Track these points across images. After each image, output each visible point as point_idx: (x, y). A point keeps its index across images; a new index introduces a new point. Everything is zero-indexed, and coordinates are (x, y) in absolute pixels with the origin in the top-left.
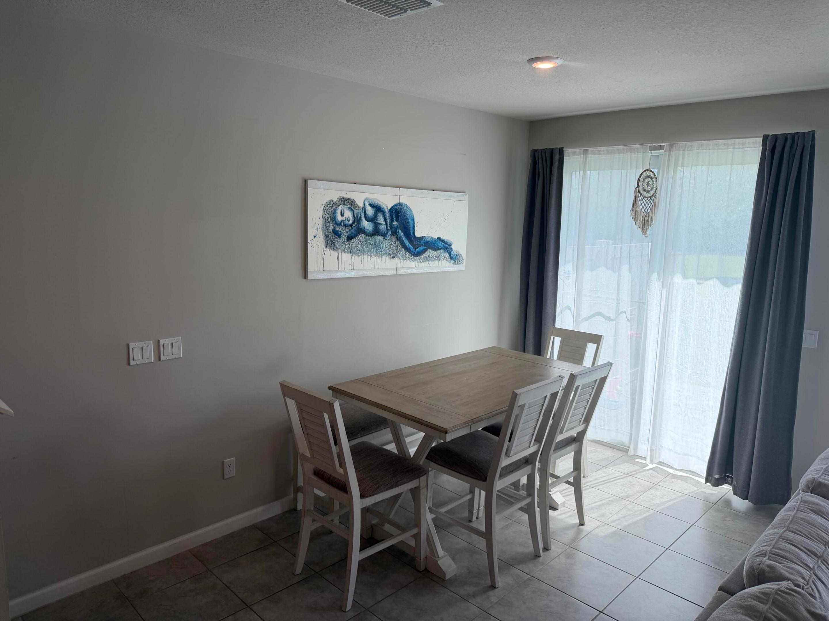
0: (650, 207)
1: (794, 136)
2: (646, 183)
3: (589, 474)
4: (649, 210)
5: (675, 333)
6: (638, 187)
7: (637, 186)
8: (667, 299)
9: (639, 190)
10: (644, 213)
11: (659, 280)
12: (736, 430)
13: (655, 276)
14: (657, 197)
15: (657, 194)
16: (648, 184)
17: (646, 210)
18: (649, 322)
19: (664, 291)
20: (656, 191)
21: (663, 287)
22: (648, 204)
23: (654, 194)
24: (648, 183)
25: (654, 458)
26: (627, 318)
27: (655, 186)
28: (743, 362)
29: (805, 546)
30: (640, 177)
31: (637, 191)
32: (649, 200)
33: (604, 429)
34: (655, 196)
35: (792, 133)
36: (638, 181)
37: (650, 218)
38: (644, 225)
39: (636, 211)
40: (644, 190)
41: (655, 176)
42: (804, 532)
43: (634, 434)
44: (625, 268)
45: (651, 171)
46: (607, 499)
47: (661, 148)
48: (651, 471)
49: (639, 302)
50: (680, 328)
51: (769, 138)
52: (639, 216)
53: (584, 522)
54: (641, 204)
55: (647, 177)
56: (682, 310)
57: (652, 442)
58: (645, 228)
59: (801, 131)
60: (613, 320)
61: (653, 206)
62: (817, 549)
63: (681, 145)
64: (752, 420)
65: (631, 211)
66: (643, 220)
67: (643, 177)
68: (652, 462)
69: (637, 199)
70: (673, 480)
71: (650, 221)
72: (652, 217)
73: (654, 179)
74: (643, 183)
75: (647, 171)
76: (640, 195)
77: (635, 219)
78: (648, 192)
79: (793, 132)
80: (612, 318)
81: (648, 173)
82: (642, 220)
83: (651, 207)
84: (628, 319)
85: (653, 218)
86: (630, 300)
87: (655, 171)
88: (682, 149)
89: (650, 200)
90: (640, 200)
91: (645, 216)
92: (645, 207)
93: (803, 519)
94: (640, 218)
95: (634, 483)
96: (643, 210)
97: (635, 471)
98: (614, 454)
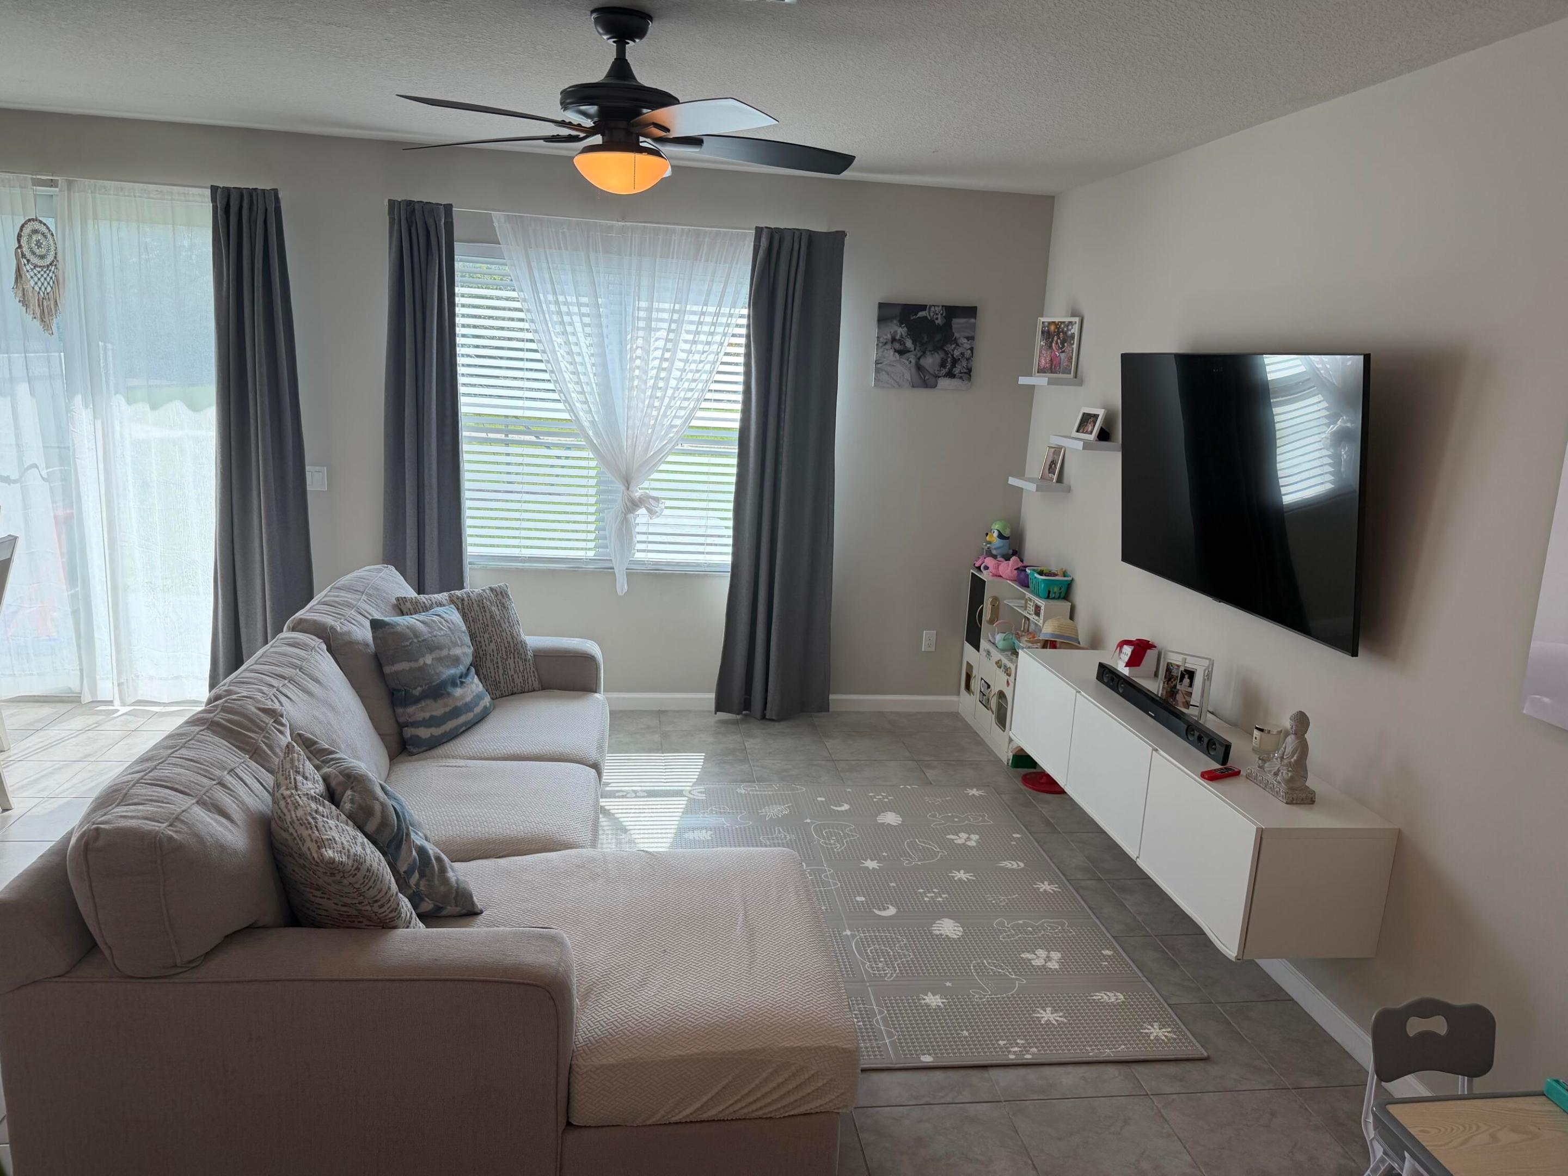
0: (49, 283)
1: (252, 192)
2: (35, 243)
3: (12, 746)
4: (49, 289)
5: (129, 491)
6: (20, 247)
7: (17, 246)
8: (105, 436)
9: (22, 252)
10: (39, 293)
11: (86, 407)
12: (241, 621)
13: (78, 399)
14: (59, 266)
15: (58, 261)
16: (39, 244)
17: (43, 289)
18: (81, 478)
19: (99, 424)
20: (55, 257)
21: (95, 418)
22: (45, 279)
23: (53, 261)
24: (38, 241)
25: (127, 695)
26: (41, 475)
27: (53, 248)
28: (236, 520)
29: (273, 672)
30: (21, 230)
31: (20, 254)
32: (45, 272)
33: (31, 674)
34: (56, 265)
35: (249, 189)
36: (18, 236)
37: (52, 302)
38: (43, 313)
39: (24, 289)
40: (34, 253)
41: (50, 231)
42: (274, 662)
43: (87, 671)
44: (22, 389)
45: (41, 222)
46: (49, 768)
47: (52, 184)
48: (125, 717)
49: (58, 447)
50: (135, 482)
51: (219, 190)
52: (30, 298)
53: (10, 804)
54: (32, 277)
55: (35, 232)
56: (133, 454)
57: (119, 673)
58: (46, 319)
59: (260, 187)
60: (15, 482)
61: (56, 282)
62: (284, 672)
63: (87, 183)
64: (259, 602)
65: (13, 288)
66: (41, 305)
67: (27, 231)
68: (123, 704)
69: (23, 269)
70: (162, 719)
71: (53, 307)
72: (56, 301)
73: (49, 236)
74: (29, 242)
75: (34, 221)
76: (26, 262)
77: (24, 302)
78: (42, 257)
79: (251, 188)
80: (13, 477)
81: (36, 226)
82: (39, 305)
83: (51, 283)
84: (44, 476)
85: (58, 301)
86: (41, 445)
87: (50, 222)
88: (90, 191)
89: (48, 272)
90: (28, 271)
91: (43, 299)
92: (39, 284)
93: (275, 653)
94: (34, 301)
95: (96, 737)
96: (37, 288)
97: (96, 723)
98: (55, 710)
